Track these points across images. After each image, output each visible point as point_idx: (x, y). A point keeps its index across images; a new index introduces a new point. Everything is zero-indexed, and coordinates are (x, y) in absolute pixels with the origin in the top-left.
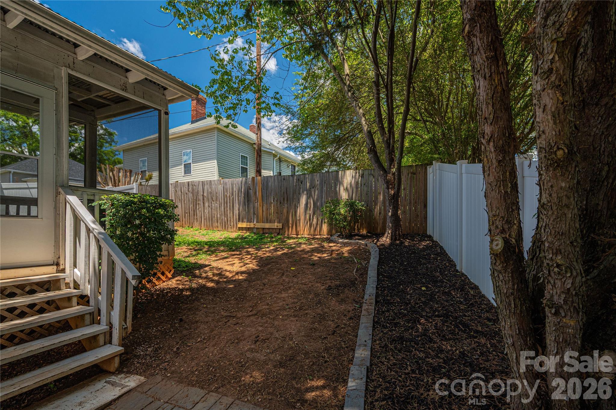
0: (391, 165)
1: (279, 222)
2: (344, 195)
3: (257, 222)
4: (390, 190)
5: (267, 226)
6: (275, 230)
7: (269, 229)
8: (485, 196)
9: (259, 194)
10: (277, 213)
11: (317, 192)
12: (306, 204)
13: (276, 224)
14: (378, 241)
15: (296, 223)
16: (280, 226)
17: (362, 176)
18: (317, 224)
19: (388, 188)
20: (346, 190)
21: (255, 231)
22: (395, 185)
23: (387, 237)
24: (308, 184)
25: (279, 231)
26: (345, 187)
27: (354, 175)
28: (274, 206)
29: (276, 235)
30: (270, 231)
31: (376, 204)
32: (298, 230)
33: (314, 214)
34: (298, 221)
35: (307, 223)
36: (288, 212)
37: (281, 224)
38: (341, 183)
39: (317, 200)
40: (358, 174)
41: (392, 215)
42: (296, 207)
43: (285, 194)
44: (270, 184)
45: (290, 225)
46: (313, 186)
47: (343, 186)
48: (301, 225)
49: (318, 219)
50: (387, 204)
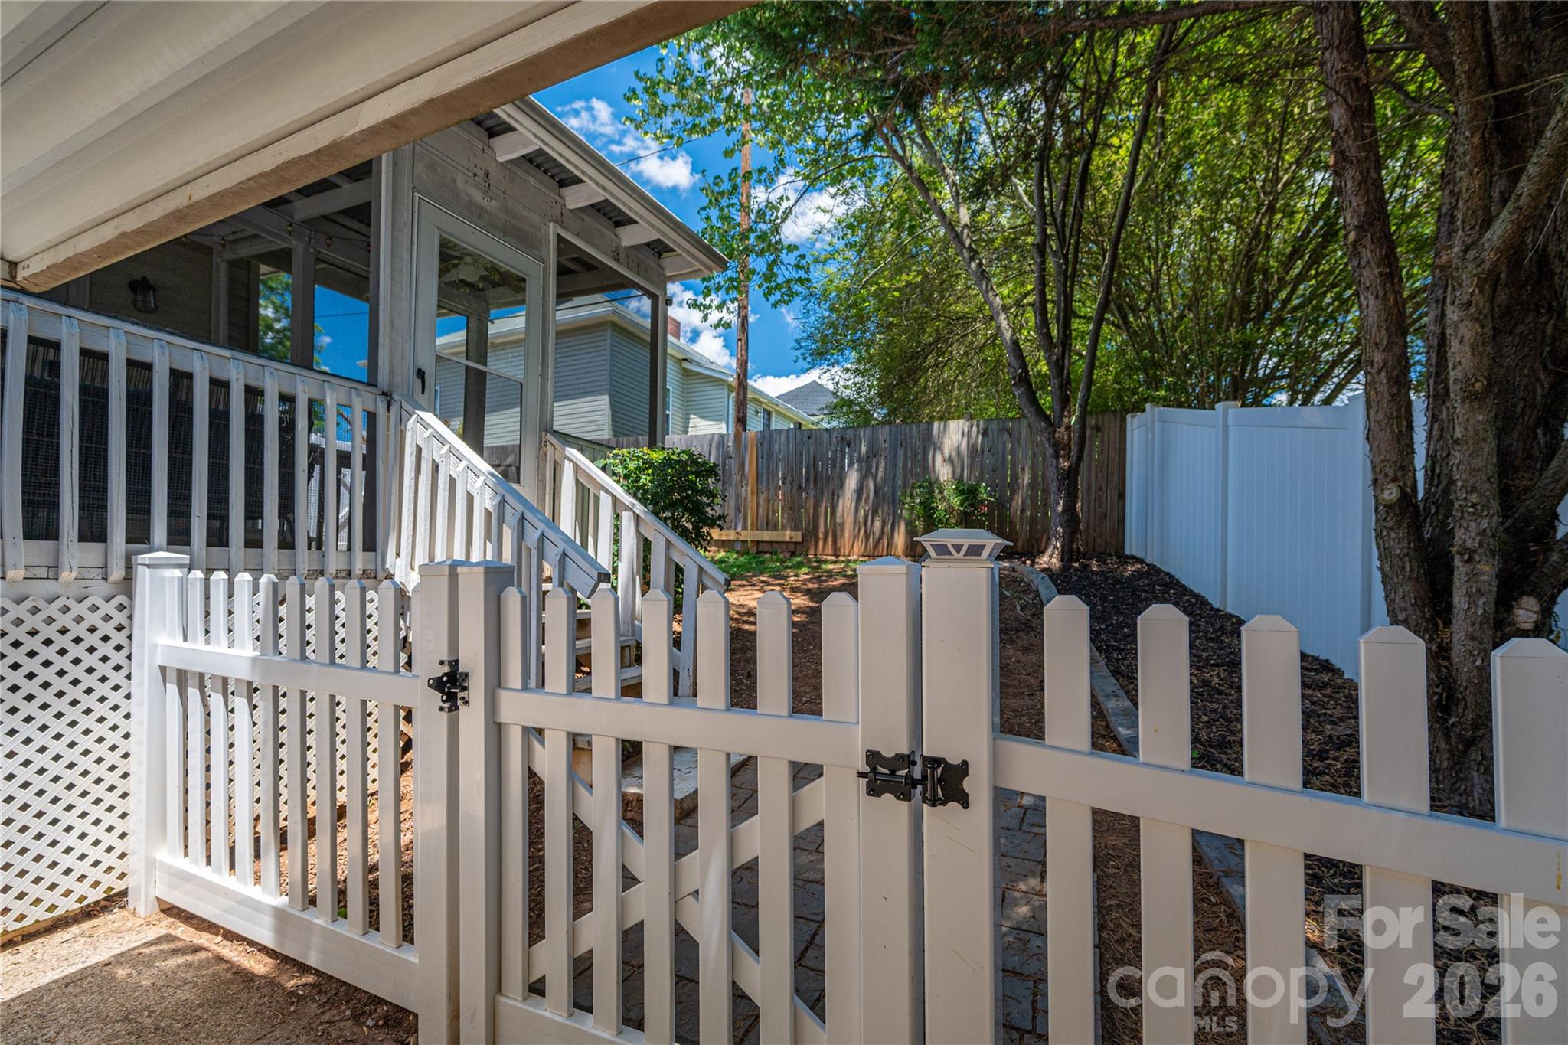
0: (1063, 410)
1: (795, 528)
2: (944, 472)
3: (744, 528)
4: (1061, 460)
5: (767, 536)
6: (784, 546)
7: (771, 542)
8: (1368, 438)
9: (750, 469)
10: (791, 508)
11: (882, 464)
12: (859, 492)
13: (788, 533)
14: (1033, 563)
15: (835, 532)
16: (798, 537)
17: (985, 433)
18: (882, 532)
19: (1057, 456)
20: (950, 461)
21: (738, 547)
22: (1070, 449)
23: (1051, 556)
24: (864, 449)
25: (795, 549)
26: (947, 455)
27: (966, 430)
28: (784, 495)
29: (788, 555)
30: (773, 547)
31: (1013, 492)
32: (838, 545)
33: (875, 512)
34: (838, 527)
35: (860, 529)
36: (816, 508)
37: (800, 533)
38: (938, 448)
39: (884, 481)
40: (975, 429)
41: (1064, 510)
42: (835, 495)
43: (812, 469)
44: (776, 447)
45: (821, 536)
46: (873, 453)
47: (942, 453)
48: (847, 535)
49: (884, 523)
50: (1054, 488)
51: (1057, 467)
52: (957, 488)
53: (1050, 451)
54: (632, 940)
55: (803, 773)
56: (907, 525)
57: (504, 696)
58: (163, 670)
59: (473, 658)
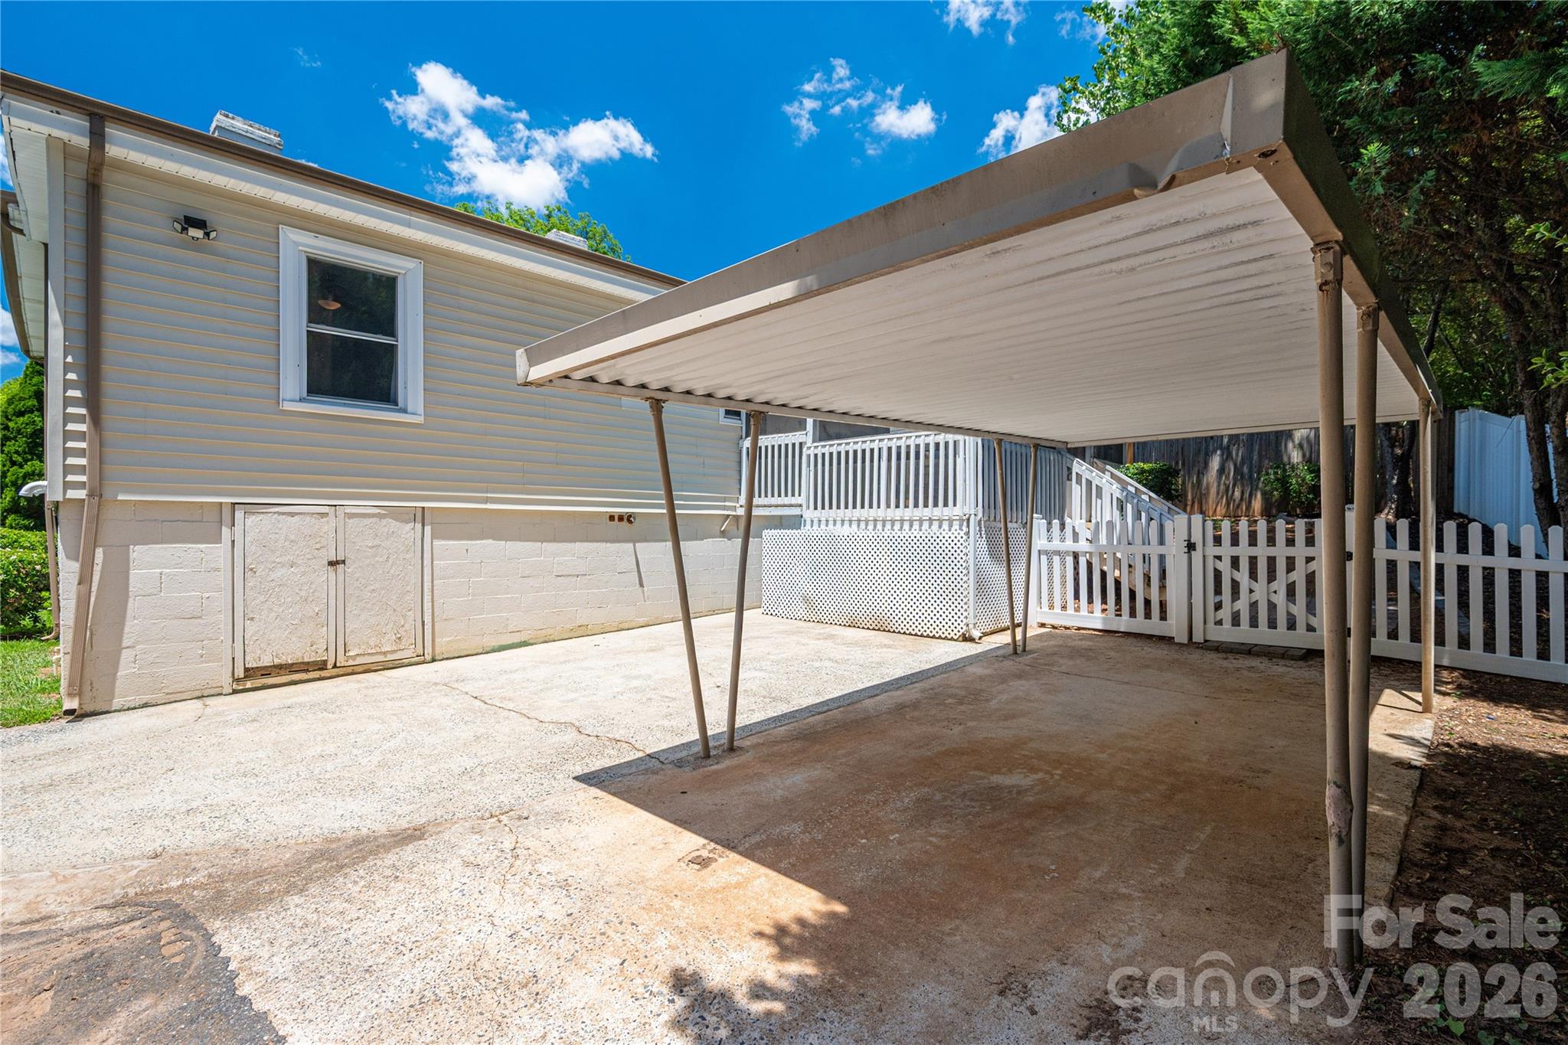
2: (1295, 456)
4: (1396, 449)
11: (1242, 452)
12: (1222, 470)
15: (1201, 499)
18: (1242, 499)
19: (1392, 446)
20: (1301, 447)
22: (1403, 442)
23: (1387, 514)
24: (1225, 440)
26: (1297, 442)
33: (1234, 485)
34: (1203, 497)
35: (1222, 498)
36: (1184, 483)
39: (1243, 463)
42: (1201, 474)
43: (1180, 455)
45: (1189, 503)
46: (1233, 443)
47: (1293, 442)
48: (1211, 502)
49: (1243, 493)
50: (1389, 467)
51: (1392, 454)
52: (1308, 469)
53: (1386, 443)
54: (1254, 606)
55: (1309, 560)
56: (1264, 494)
57: (1207, 549)
58: (1039, 551)
59: (1197, 538)
